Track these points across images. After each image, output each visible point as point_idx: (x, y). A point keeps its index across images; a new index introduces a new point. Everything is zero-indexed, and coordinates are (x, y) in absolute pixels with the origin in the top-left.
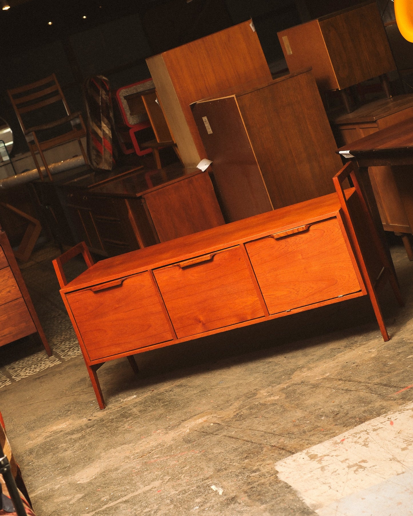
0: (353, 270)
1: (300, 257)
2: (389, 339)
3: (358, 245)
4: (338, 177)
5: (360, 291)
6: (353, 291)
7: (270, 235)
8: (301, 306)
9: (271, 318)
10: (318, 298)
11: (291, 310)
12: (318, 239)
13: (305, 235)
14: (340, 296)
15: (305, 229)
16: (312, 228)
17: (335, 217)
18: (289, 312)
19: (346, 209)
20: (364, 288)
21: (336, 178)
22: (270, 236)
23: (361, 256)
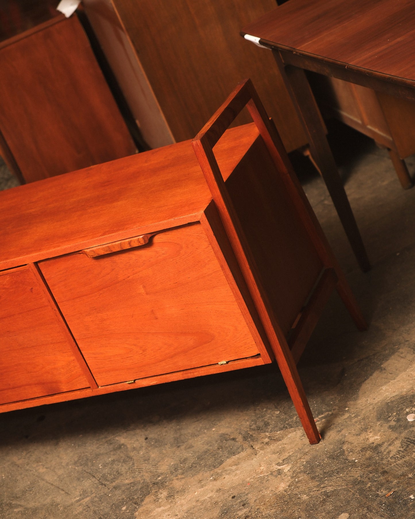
0: (242, 318)
1: (142, 291)
2: (319, 441)
3: (250, 271)
4: (202, 140)
5: (258, 355)
6: (245, 354)
7: (81, 250)
8: (153, 375)
9: (102, 390)
10: (182, 362)
11: (135, 381)
12: (171, 260)
13: (145, 251)
14: (221, 363)
15: (142, 243)
16: (157, 239)
17: (198, 222)
18: (132, 385)
19: (221, 204)
20: (264, 352)
21: (199, 142)
22: (80, 252)
23: (258, 291)
